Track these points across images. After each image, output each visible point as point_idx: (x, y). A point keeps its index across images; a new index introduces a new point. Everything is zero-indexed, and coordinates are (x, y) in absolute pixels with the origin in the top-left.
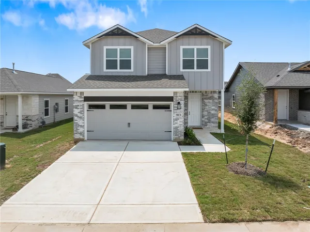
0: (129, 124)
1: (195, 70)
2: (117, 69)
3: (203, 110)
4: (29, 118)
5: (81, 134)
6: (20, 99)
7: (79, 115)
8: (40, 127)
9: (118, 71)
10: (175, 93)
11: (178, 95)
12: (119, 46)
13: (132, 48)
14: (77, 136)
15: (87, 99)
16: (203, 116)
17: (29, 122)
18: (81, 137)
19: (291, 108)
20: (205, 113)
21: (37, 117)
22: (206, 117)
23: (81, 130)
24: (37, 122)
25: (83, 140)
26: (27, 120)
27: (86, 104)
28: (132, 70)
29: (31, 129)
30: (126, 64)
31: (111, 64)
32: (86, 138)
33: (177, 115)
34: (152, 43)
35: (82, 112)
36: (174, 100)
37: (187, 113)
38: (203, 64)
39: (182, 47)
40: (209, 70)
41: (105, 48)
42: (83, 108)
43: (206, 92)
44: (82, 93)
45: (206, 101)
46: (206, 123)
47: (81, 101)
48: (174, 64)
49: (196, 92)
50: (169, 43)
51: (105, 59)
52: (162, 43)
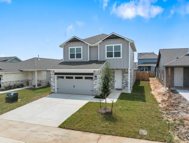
0: (74, 86)
1: (114, 58)
2: (75, 58)
3: (123, 80)
4: (41, 81)
5: (53, 90)
6: (36, 73)
7: (53, 81)
8: (47, 85)
9: (75, 59)
10: (94, 71)
11: (96, 72)
12: (75, 47)
13: (82, 47)
14: (52, 91)
15: (56, 74)
16: (123, 83)
17: (41, 83)
18: (54, 91)
19: (185, 79)
20: (124, 81)
21: (45, 81)
22: (125, 84)
23: (54, 88)
24: (45, 83)
25: (54, 93)
26: (41, 82)
27: (56, 76)
28: (82, 59)
29: (42, 86)
30: (79, 56)
31: (72, 56)
32: (56, 92)
33: (96, 82)
34: (90, 45)
35: (54, 80)
36: (94, 75)
37: (114, 81)
38: (118, 54)
39: (106, 46)
40: (121, 57)
41: (69, 48)
42: (54, 78)
43: (125, 69)
44: (54, 71)
45: (124, 74)
46: (125, 87)
47: (53, 75)
48: (102, 54)
49: (119, 69)
50: (100, 44)
51: (69, 53)
52: (95, 44)
